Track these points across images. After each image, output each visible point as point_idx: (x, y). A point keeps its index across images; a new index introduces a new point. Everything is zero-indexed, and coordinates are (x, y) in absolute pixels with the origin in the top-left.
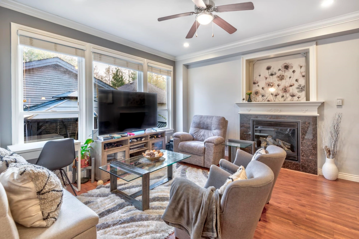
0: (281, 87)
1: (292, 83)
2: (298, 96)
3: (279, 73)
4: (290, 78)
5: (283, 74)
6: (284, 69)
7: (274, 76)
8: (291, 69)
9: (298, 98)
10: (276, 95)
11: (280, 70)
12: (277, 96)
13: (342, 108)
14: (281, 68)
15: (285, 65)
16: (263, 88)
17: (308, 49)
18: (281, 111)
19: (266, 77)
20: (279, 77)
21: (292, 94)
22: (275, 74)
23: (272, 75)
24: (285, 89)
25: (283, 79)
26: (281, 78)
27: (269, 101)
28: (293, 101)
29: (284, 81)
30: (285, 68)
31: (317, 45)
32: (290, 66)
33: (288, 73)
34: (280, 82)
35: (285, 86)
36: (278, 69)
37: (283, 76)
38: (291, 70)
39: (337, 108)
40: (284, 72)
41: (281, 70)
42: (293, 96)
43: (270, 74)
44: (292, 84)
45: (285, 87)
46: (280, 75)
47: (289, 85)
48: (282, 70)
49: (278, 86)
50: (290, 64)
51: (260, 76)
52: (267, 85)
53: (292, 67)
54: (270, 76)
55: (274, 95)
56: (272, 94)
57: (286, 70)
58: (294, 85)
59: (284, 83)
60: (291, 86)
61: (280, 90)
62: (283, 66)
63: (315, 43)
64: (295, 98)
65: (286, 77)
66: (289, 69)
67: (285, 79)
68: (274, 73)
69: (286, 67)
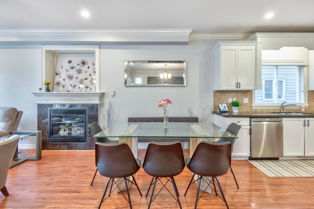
0: (78, 80)
1: (87, 77)
2: (90, 88)
3: (78, 67)
4: (86, 72)
5: (81, 69)
6: (82, 65)
7: (74, 70)
8: (86, 65)
9: (91, 89)
10: (74, 87)
11: (78, 64)
12: (75, 87)
13: (114, 97)
14: (79, 63)
15: (83, 61)
16: (64, 80)
17: (95, 51)
18: (73, 100)
19: (68, 69)
20: (77, 71)
21: (86, 86)
22: (75, 68)
23: (72, 68)
24: (82, 82)
25: (81, 73)
26: (79, 72)
27: (68, 91)
28: (86, 92)
29: (81, 74)
30: (82, 64)
31: (100, 48)
32: (86, 62)
33: (84, 68)
34: (78, 75)
35: (81, 79)
36: (77, 63)
37: (81, 70)
38: (87, 66)
39: (112, 97)
40: (81, 67)
41: (80, 65)
42: (87, 87)
43: (71, 67)
44: (87, 78)
45: (82, 80)
46: (79, 69)
47: (84, 78)
48: (81, 65)
49: (77, 78)
50: (86, 61)
51: (62, 68)
52: (68, 77)
53: (88, 64)
54: (71, 69)
55: (73, 86)
56: (71, 85)
57: (83, 65)
58: (88, 78)
59: (81, 76)
60: (86, 79)
61: (78, 82)
62: (81, 62)
63: (98, 46)
64: (88, 89)
65: (83, 71)
66: (85, 65)
67: (82, 73)
68: (74, 67)
69: (84, 63)
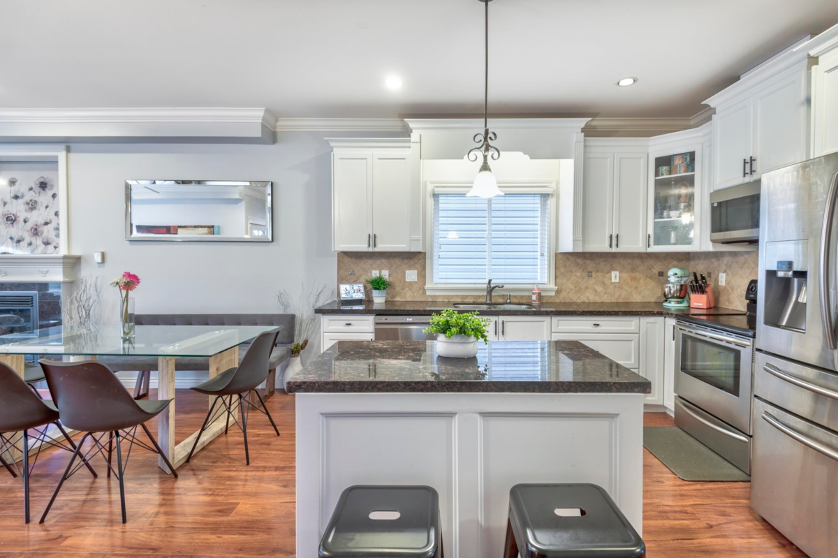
0: (30, 225)
1: (49, 218)
2: (54, 245)
3: (29, 196)
4: (47, 207)
5: (36, 199)
6: (39, 189)
7: (20, 201)
8: (50, 190)
9: (55, 247)
10: (19, 241)
11: (31, 189)
12: (21, 243)
13: (103, 267)
14: (33, 186)
15: (42, 180)
17: (57, 157)
19: (6, 200)
20: (28, 204)
21: (45, 241)
22: (23, 196)
23: (16, 197)
24: (36, 230)
25: (35, 208)
26: (32, 206)
28: (45, 253)
29: (35, 212)
30: (40, 187)
31: (68, 150)
32: (49, 184)
33: (44, 198)
34: (28, 215)
35: (36, 223)
36: (29, 187)
37: (36, 202)
38: (50, 193)
40: (37, 195)
41: (34, 189)
42: (47, 243)
43: (13, 195)
44: (48, 221)
45: (37, 225)
46: (31, 200)
47: (43, 222)
48: (36, 191)
49: (25, 221)
50: (50, 180)
52: (5, 219)
53: (52, 186)
54: (13, 200)
55: (16, 240)
56: (11, 238)
57: (42, 191)
58: (51, 222)
59: (36, 217)
60: (46, 224)
61: (28, 231)
62: (38, 182)
63: (63, 146)
64: (51, 248)
65: (40, 204)
66: (47, 190)
67: (37, 208)
68: (19, 195)
69: (43, 186)
